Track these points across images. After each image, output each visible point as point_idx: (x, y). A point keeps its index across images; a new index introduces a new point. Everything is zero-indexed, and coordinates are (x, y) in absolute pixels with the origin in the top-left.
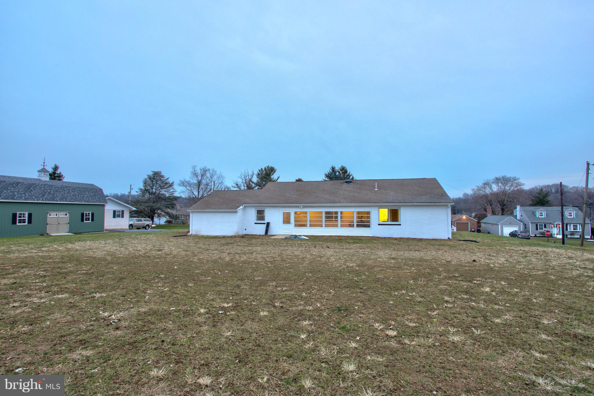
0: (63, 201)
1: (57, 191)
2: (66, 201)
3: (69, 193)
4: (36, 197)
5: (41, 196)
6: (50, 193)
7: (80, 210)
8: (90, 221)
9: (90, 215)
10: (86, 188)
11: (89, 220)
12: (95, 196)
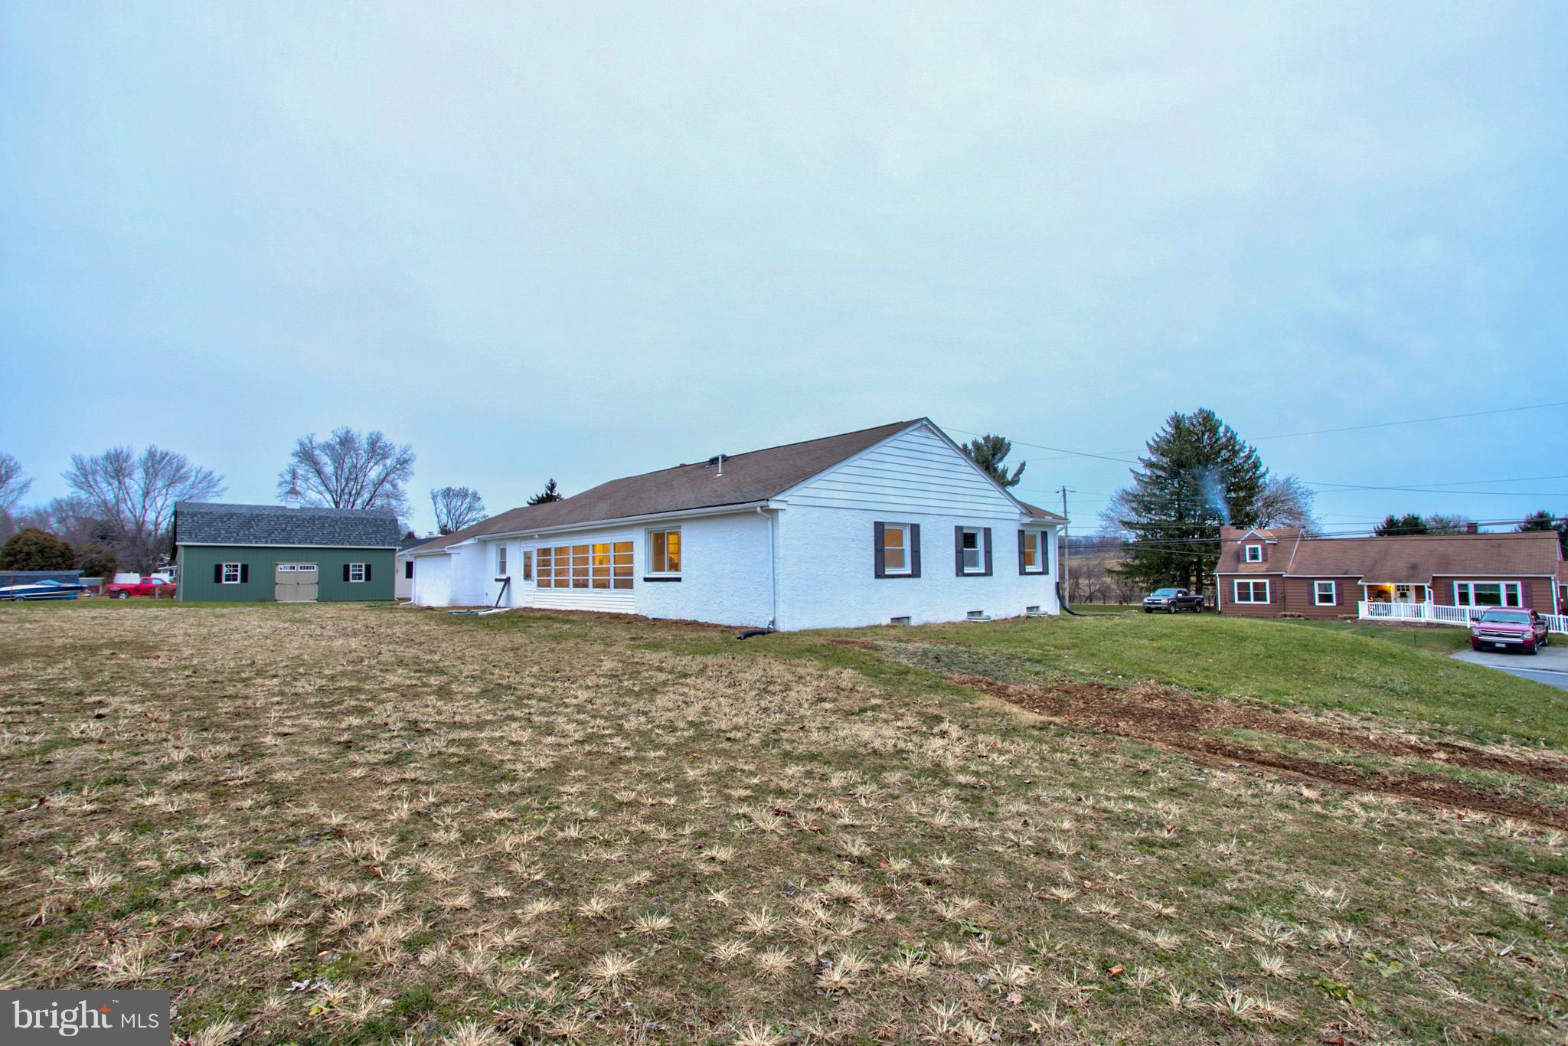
0: (306, 543)
1: (299, 526)
2: (312, 543)
3: (322, 528)
4: (255, 537)
5: (266, 534)
6: (284, 530)
7: (340, 560)
8: (363, 581)
9: (364, 568)
10: (362, 519)
11: (361, 578)
12: (375, 533)
